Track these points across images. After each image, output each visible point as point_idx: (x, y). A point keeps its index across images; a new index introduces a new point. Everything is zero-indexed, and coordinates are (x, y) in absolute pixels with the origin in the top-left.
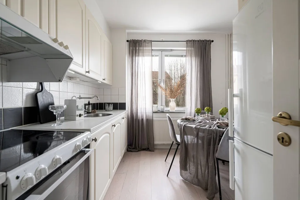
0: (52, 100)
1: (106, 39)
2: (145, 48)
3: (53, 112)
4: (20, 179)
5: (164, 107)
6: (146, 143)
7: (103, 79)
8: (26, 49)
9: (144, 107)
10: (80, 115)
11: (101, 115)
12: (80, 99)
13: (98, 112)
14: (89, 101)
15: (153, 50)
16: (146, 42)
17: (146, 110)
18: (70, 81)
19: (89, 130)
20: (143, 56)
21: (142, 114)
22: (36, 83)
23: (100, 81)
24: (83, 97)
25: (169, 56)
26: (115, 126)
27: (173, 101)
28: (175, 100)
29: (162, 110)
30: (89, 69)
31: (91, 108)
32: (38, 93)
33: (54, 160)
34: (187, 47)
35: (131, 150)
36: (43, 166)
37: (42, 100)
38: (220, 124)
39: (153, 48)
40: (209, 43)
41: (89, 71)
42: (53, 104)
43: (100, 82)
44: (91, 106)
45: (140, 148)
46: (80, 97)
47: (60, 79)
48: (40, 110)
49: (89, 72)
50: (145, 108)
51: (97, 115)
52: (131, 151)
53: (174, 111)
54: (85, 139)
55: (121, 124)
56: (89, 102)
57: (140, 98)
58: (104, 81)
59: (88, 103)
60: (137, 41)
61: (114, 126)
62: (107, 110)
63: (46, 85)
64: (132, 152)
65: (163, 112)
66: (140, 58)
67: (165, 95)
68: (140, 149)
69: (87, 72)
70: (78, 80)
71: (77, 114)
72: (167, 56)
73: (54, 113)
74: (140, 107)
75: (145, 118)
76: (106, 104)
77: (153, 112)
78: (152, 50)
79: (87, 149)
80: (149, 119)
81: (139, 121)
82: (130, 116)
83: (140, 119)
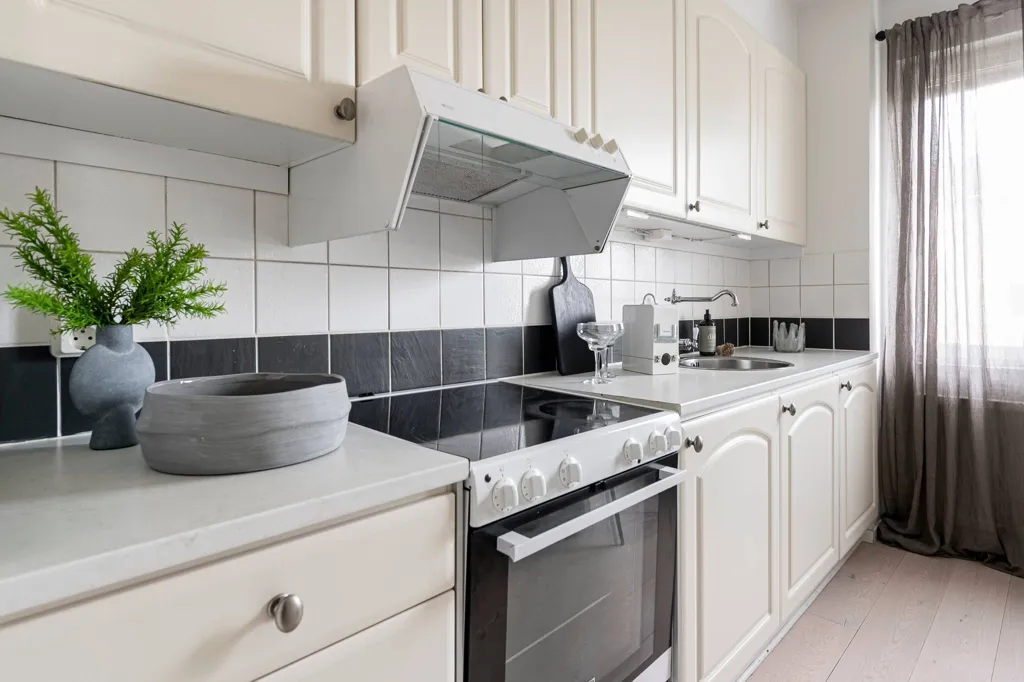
0: (589, 308)
1: (773, 62)
2: (977, 44)
3: (586, 344)
4: (492, 482)
6: (986, 522)
7: (761, 225)
8: (523, 173)
9: (976, 341)
10: (666, 359)
11: (746, 364)
12: (673, 302)
13: (737, 352)
14: (707, 311)
16: (987, 11)
17: (990, 356)
18: (643, 243)
19: (674, 408)
20: (970, 84)
21: (963, 374)
22: (553, 259)
23: (744, 234)
24: (683, 296)
26: (793, 411)
30: (698, 194)
31: (713, 337)
32: (554, 287)
33: (564, 467)
35: (901, 539)
36: (538, 473)
37: (564, 308)
41: (697, 203)
42: (592, 319)
43: (748, 238)
44: (713, 328)
45: (948, 540)
46: (674, 295)
47: (598, 244)
48: (560, 337)
49: (695, 207)
50: (984, 348)
51: (733, 365)
52: (898, 546)
54: (658, 433)
55: (832, 410)
56: (707, 315)
58: (763, 232)
59: (703, 318)
60: (930, 19)
61: (787, 412)
62: (782, 348)
63: (574, 261)
64: (903, 552)
66: (952, 99)
68: (947, 547)
69: (691, 207)
70: (667, 237)
71: (655, 354)
73: (590, 347)
75: (977, 399)
76: (776, 322)
79: (667, 469)
80: (1005, 404)
81: (941, 407)
82: (894, 382)
83: (949, 398)
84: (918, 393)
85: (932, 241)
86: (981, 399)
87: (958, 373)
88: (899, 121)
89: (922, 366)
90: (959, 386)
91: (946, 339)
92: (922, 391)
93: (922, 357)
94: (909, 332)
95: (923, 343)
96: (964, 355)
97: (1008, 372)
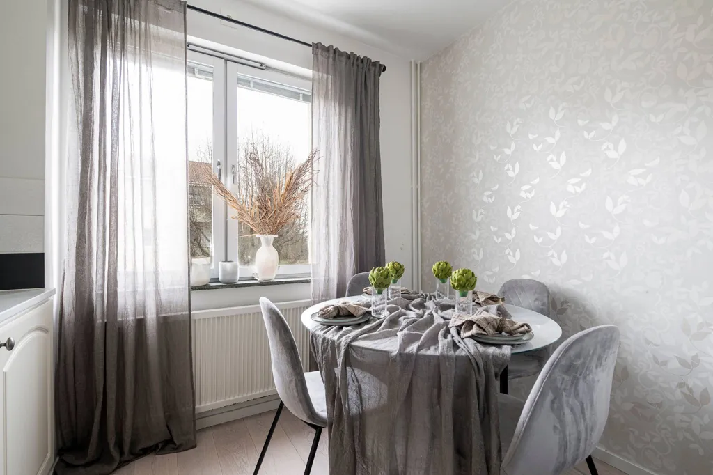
2: (152, 27)
5: (236, 267)
6: (158, 414)
15: (191, 47)
17: (160, 278)
21: (139, 298)
25: (252, 85)
27: (268, 243)
28: (275, 239)
29: (228, 278)
34: (315, 67)
38: (478, 326)
39: (190, 39)
40: (377, 72)
50: (156, 274)
53: (272, 278)
57: (129, 229)
65: (230, 284)
67: (240, 223)
68: (126, 456)
72: (245, 82)
74: (130, 268)
75: (151, 316)
77: (193, 288)
78: (187, 45)
80: (171, 316)
81: (121, 332)
82: (73, 315)
83: (127, 321)
84: (99, 321)
85: (113, 181)
86: (154, 316)
87: (135, 298)
88: (81, 59)
89: (103, 295)
90: (136, 309)
91: (125, 269)
92: (103, 319)
93: (103, 286)
94: (90, 263)
95: (104, 274)
96: (140, 280)
97: (174, 290)
